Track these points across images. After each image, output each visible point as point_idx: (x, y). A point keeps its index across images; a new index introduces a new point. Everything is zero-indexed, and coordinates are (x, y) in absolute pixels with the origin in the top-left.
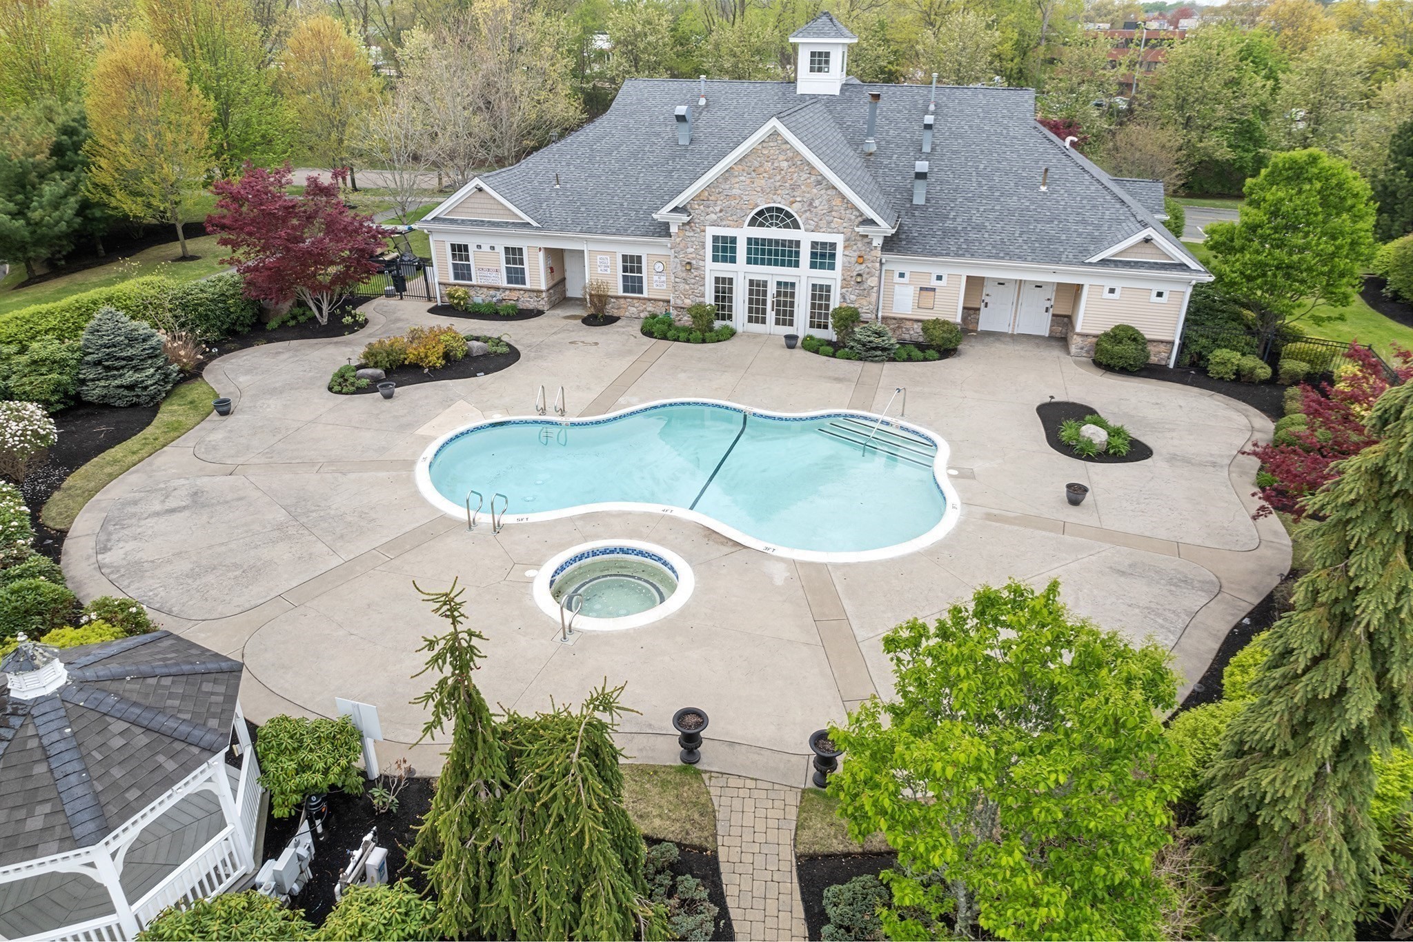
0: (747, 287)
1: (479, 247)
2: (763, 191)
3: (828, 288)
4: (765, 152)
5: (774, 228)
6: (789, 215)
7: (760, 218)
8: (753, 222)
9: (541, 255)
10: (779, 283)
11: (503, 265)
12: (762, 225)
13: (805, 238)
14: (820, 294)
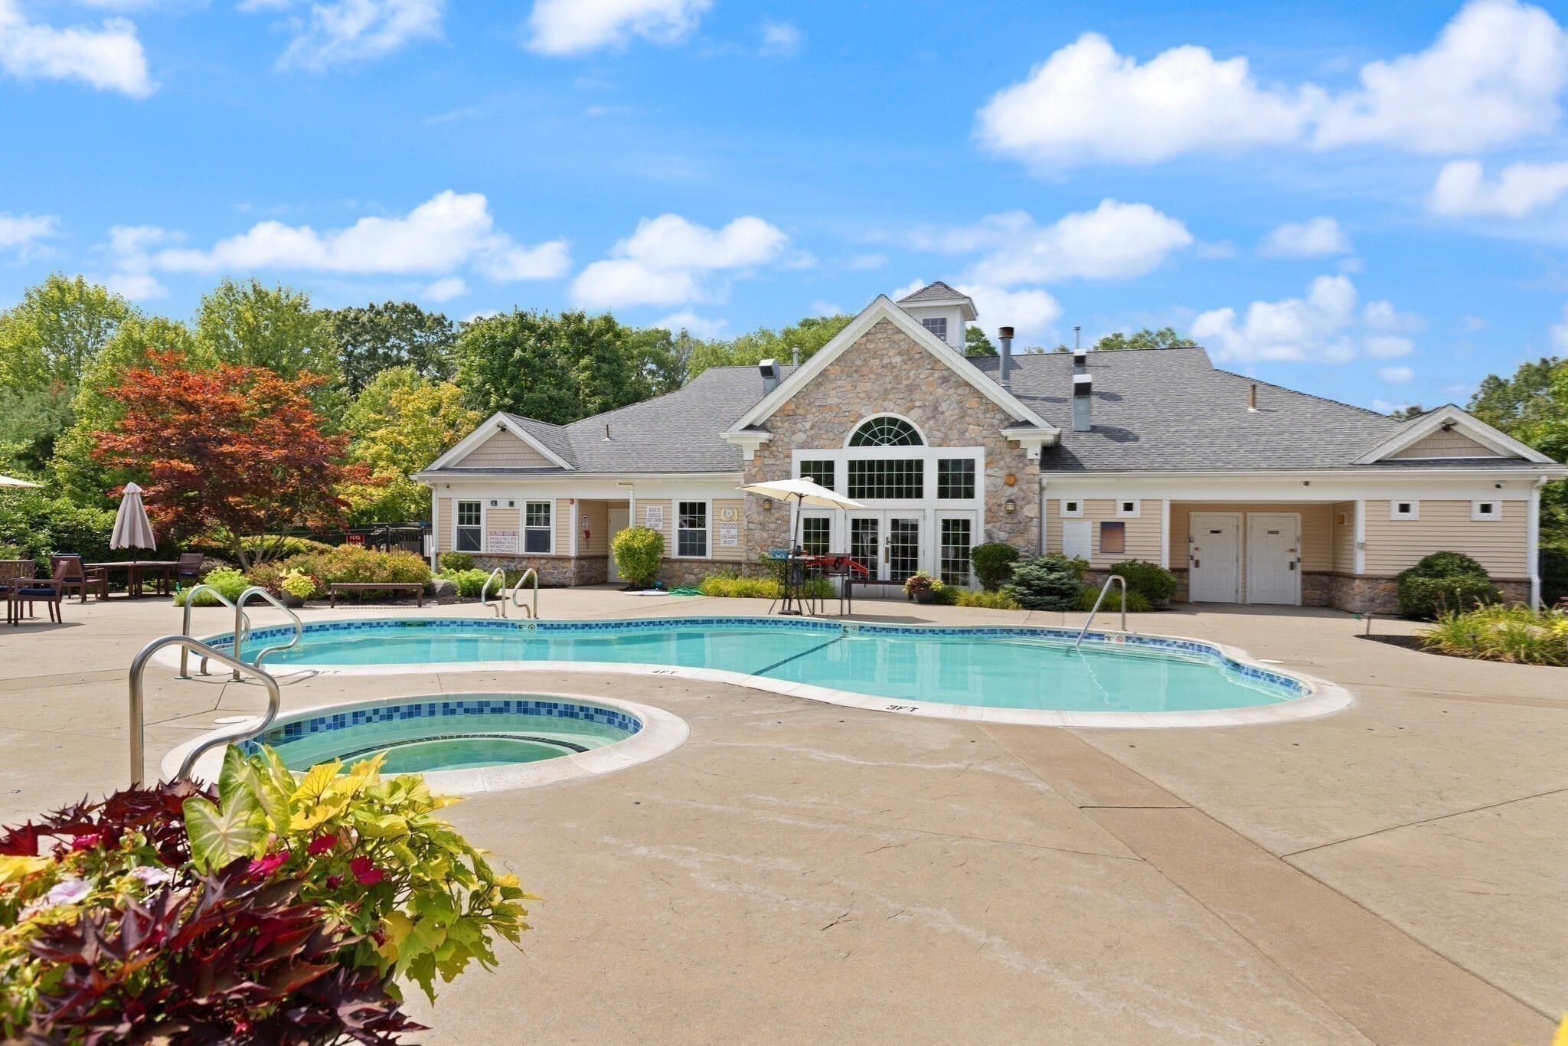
0: (850, 531)
1: (494, 503)
2: (869, 396)
3: (966, 524)
4: (871, 346)
5: (886, 447)
6: (906, 427)
7: (867, 435)
8: (856, 441)
9: (573, 509)
10: (895, 523)
11: (522, 527)
12: (868, 443)
13: (929, 456)
14: (955, 531)
